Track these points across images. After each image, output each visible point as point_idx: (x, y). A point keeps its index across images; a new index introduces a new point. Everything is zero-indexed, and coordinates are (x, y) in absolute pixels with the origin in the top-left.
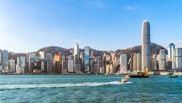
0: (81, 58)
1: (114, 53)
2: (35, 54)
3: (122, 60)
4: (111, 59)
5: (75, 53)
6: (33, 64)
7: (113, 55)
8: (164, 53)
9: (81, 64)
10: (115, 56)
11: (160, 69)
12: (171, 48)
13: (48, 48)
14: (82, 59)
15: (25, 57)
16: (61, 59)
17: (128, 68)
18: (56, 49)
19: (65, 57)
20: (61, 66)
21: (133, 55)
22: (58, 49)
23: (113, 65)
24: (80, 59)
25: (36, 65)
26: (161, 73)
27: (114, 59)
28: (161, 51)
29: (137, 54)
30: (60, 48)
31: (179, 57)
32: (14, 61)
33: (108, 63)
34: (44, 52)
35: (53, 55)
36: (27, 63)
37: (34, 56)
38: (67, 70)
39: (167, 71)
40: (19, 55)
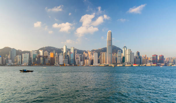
0: (68, 54)
1: (90, 51)
2: (36, 52)
3: (95, 57)
4: (88, 56)
5: (64, 51)
6: (34, 59)
7: (89, 53)
8: (121, 52)
9: (68, 59)
10: (91, 54)
11: (118, 62)
12: (124, 49)
13: (46, 47)
14: (69, 56)
15: (28, 54)
16: (54, 55)
17: (99, 62)
18: (51, 48)
19: (58, 54)
20: (54, 60)
21: (101, 53)
22: (53, 49)
23: (89, 60)
24: (68, 56)
25: (36, 59)
26: (118, 65)
27: (90, 56)
28: (118, 51)
29: (104, 53)
30: (54, 48)
31: (129, 55)
32: (20, 56)
33: (86, 58)
34: (43, 50)
35: (49, 53)
36: (30, 58)
37: (35, 53)
38: (59, 63)
39: (122, 64)
40: (25, 52)
